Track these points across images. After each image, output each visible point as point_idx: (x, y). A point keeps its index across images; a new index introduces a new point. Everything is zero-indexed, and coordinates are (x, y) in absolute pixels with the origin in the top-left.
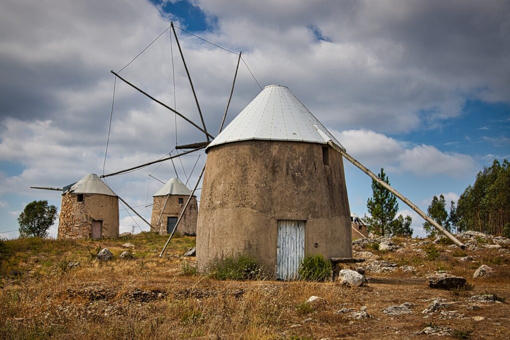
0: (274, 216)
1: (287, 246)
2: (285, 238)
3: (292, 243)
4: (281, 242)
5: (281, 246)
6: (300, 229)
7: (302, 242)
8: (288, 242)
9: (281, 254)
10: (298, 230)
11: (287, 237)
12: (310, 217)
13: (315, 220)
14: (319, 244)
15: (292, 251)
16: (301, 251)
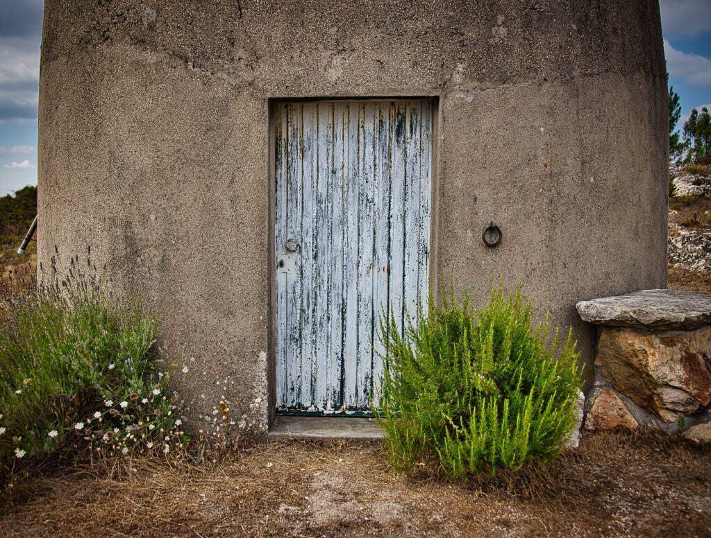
0: (247, 76)
1: (337, 238)
2: (329, 198)
3: (367, 227)
4: (308, 222)
5: (309, 240)
6: (411, 150)
7: (418, 221)
8: (343, 222)
9: (309, 284)
10: (397, 155)
11: (337, 195)
12: (457, 78)
13: (491, 93)
14: (507, 232)
15: (363, 269)
16: (412, 264)
